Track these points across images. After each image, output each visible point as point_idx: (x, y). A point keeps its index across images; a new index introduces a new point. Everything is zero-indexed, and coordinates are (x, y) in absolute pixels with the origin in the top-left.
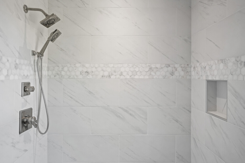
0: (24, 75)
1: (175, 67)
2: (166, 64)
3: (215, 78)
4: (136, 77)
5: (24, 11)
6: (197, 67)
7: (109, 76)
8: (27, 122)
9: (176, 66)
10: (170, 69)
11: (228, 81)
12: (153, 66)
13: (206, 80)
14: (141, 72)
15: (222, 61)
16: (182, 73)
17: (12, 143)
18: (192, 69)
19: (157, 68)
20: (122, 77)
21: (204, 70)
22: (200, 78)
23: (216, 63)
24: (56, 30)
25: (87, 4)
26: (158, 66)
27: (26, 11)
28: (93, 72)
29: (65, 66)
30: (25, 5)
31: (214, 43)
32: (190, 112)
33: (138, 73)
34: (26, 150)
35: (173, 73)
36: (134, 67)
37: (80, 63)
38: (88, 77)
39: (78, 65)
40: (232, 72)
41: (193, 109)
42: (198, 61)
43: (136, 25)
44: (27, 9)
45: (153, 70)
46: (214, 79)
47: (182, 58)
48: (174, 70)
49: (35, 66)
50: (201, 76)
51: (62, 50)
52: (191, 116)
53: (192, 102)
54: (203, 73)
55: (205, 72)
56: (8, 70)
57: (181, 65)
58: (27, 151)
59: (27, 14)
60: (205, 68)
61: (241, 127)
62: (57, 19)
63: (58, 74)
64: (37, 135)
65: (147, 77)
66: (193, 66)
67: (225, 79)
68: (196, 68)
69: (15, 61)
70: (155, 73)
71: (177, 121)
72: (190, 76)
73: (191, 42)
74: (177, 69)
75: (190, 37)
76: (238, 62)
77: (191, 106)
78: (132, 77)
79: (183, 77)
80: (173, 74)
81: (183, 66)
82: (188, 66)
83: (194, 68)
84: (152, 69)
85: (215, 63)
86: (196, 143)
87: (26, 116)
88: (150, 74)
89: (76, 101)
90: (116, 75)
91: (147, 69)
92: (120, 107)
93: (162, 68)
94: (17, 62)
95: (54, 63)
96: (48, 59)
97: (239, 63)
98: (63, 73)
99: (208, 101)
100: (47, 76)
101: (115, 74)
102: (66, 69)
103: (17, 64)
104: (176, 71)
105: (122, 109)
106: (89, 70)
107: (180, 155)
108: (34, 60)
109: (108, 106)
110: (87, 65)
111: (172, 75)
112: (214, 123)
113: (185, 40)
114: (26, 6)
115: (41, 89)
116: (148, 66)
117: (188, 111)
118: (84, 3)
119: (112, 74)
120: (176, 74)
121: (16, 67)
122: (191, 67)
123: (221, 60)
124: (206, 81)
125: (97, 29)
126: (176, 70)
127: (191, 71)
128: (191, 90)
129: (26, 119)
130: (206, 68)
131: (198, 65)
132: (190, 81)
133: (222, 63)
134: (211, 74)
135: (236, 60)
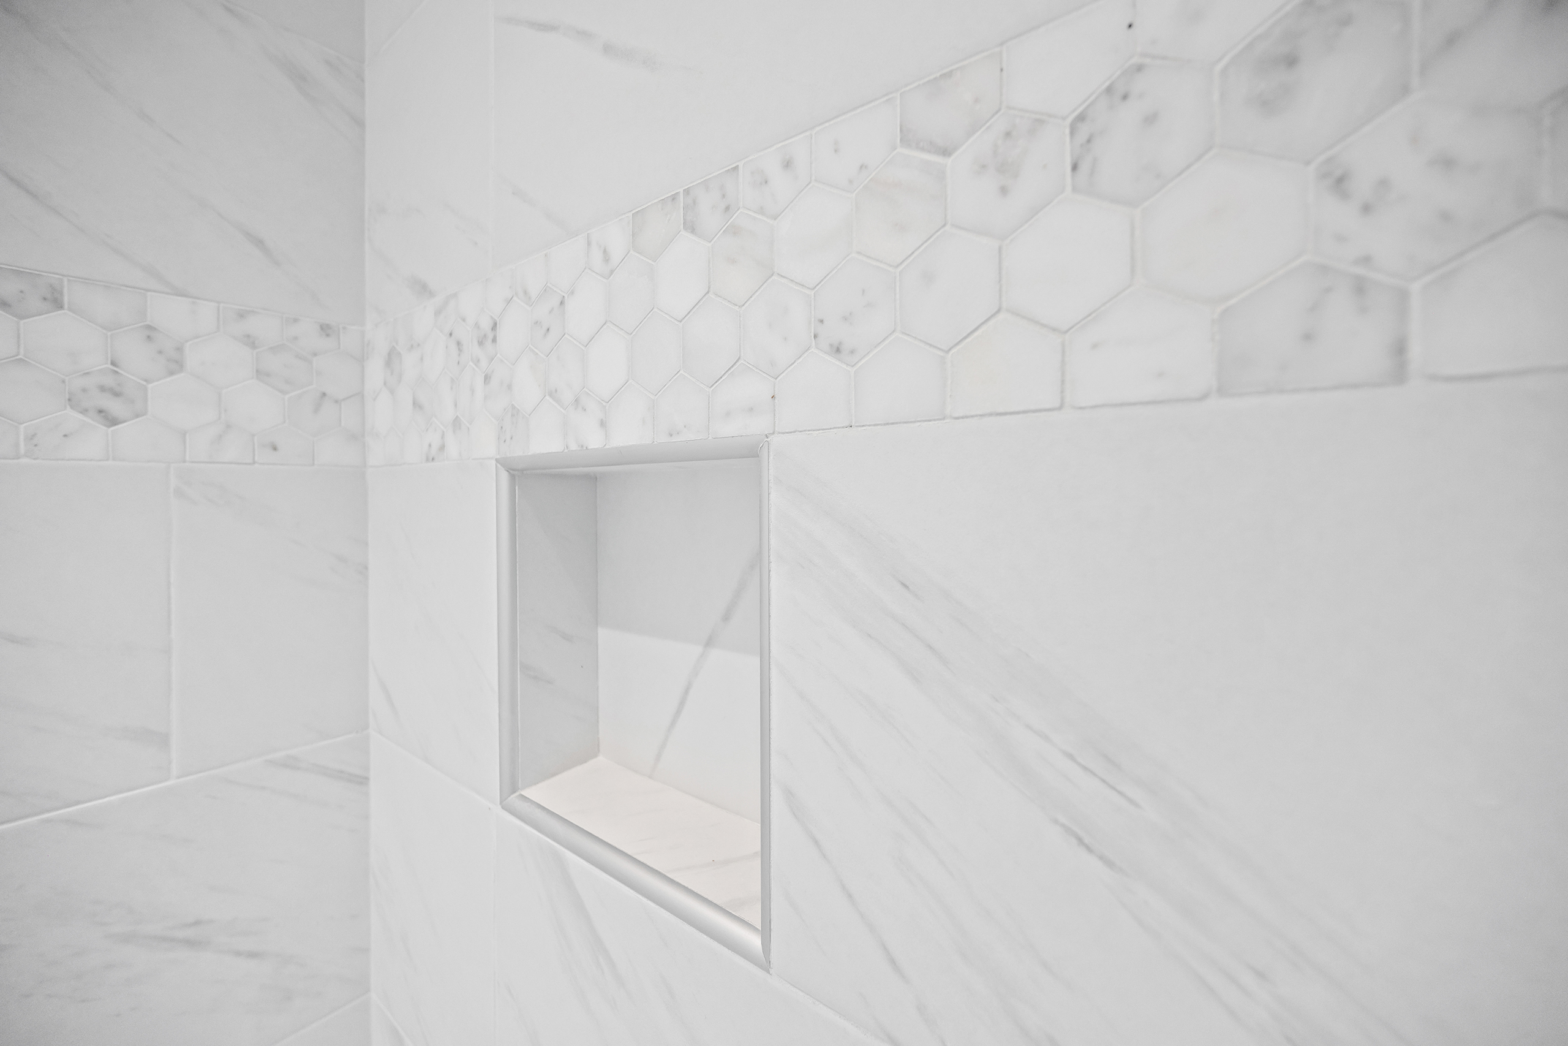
1: (149, 327)
3: (603, 424)
6: (412, 347)
9: (174, 315)
13: (503, 463)
15: (691, 206)
16: (260, 407)
18: (375, 369)
21: (477, 362)
22: (442, 448)
23: (607, 258)
31: (585, 36)
32: (363, 780)
35: (113, 393)
40: (847, 319)
42: (423, 289)
46: (595, 441)
47: (259, 242)
48: (137, 355)
50: (456, 423)
53: (373, 684)
54: (473, 391)
55: (487, 379)
57: (242, 315)
60: (490, 335)
67: (730, 429)
72: (356, 436)
74: (180, 349)
76: (946, 152)
77: (365, 728)
79: (275, 449)
80: (115, 407)
81: (265, 328)
82: (327, 343)
83: (391, 358)
85: (598, 258)
104: (171, 373)
111: (113, 421)
113: (299, 77)
120: (178, 405)
122: (361, 359)
123: (674, 198)
124: (504, 476)
126: (176, 365)
127: (359, 396)
128: (363, 570)
130: (503, 333)
131: (423, 318)
133: (691, 227)
134: (553, 394)
135: (907, 137)
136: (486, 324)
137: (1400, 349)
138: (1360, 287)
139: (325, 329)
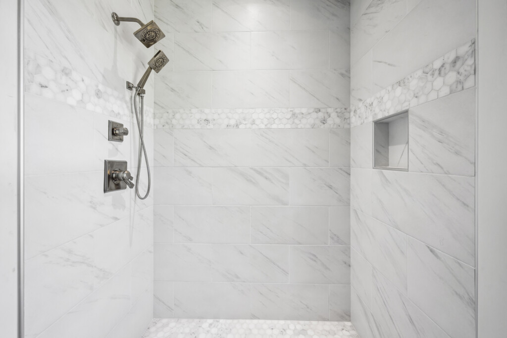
0: (113, 111)
1: (327, 112)
2: (315, 109)
4: (274, 126)
5: (114, 21)
6: (359, 109)
7: (237, 125)
8: (117, 178)
9: (329, 110)
10: (321, 115)
11: (410, 109)
12: (297, 111)
13: (374, 121)
14: (280, 119)
15: (399, 83)
16: (338, 121)
17: (91, 202)
18: (352, 114)
19: (303, 114)
20: (254, 127)
21: (369, 108)
22: (364, 122)
23: (389, 91)
24: (160, 51)
25: (207, 28)
26: (304, 111)
27: (116, 22)
28: (214, 120)
29: (177, 113)
30: (113, 13)
31: (386, 63)
32: (350, 174)
33: (276, 121)
34: (116, 219)
35: (324, 120)
36: (271, 112)
37: (197, 108)
38: (208, 127)
39: (194, 111)
40: (418, 93)
41: (353, 171)
42: (361, 100)
43: (273, 55)
44: (117, 20)
45: (297, 117)
47: (338, 99)
48: (326, 116)
49: (132, 104)
50: (366, 118)
51: (173, 90)
52: (350, 180)
53: (351, 160)
54: (369, 113)
55: (371, 111)
56: (82, 94)
57: (336, 109)
58: (119, 219)
59: (118, 27)
61: (433, 173)
62: (159, 33)
63: (167, 123)
64: (135, 202)
65: (288, 126)
66: (353, 108)
67: (404, 109)
68: (358, 111)
69: (97, 86)
70: (300, 121)
71: (330, 187)
72: (349, 124)
73: (350, 78)
74: (330, 114)
75: (348, 71)
77: (350, 167)
78: (268, 126)
79: (339, 126)
80: (324, 122)
81: (339, 110)
82: (345, 111)
83: (355, 111)
84: (296, 115)
85: (387, 91)
86: (358, 216)
87: (116, 169)
88: (293, 122)
89: (192, 160)
90: (246, 124)
91: (289, 116)
92: (251, 168)
93: (309, 114)
94: (101, 87)
95: (162, 107)
96: (155, 103)
97: (428, 75)
98: (174, 121)
99: (377, 151)
100: (153, 125)
101: (245, 122)
102: (178, 116)
103: (99, 91)
104: (329, 118)
105: (255, 170)
106: (210, 118)
107: (335, 235)
108: (131, 97)
109: (236, 166)
110: (207, 111)
111: (324, 124)
112: (387, 180)
113: (342, 75)
114: (116, 14)
115: (142, 144)
116: (291, 111)
117: (347, 173)
118: (203, 26)
119: (241, 123)
120: (330, 121)
121: (98, 94)
122: (350, 112)
123: (397, 83)
124: (373, 123)
125: (220, 61)
126: (330, 116)
127: (350, 118)
128: (350, 143)
129: (116, 174)
130: (374, 104)
131: (360, 104)
132: (348, 132)
133: (400, 86)
134: (381, 110)
135: (424, 72)
136: (371, 103)
137: (463, 87)
138: (460, 82)
139: (345, 109)
